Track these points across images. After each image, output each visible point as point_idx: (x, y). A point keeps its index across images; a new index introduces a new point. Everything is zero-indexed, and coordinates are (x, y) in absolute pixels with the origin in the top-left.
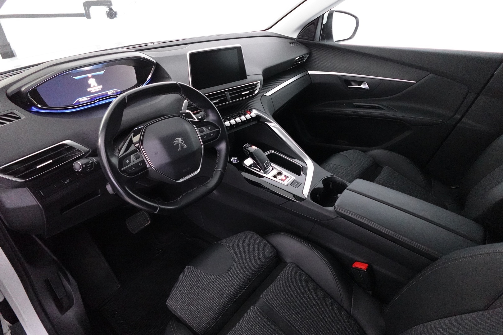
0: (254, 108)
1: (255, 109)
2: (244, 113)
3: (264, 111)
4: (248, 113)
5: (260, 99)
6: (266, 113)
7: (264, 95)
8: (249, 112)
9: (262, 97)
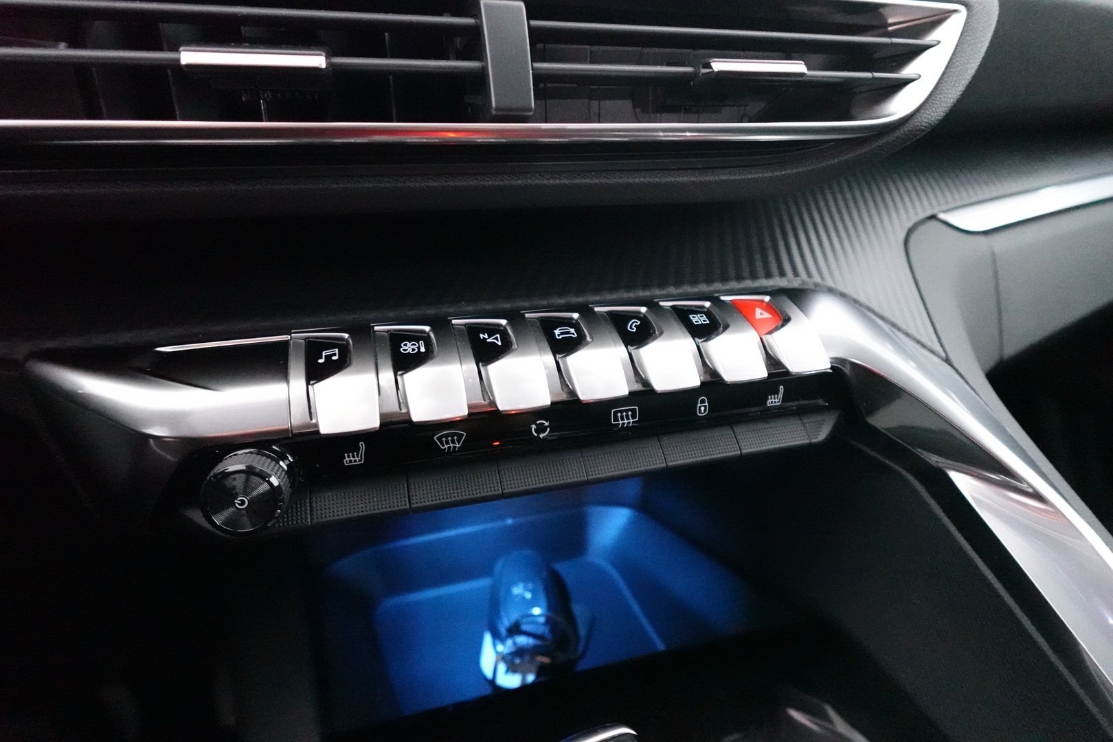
0: (831, 291)
1: (843, 296)
2: (708, 314)
3: (929, 338)
4: (753, 323)
5: (902, 235)
6: (947, 361)
7: (933, 217)
8: (760, 314)
9: (922, 229)
